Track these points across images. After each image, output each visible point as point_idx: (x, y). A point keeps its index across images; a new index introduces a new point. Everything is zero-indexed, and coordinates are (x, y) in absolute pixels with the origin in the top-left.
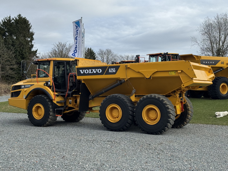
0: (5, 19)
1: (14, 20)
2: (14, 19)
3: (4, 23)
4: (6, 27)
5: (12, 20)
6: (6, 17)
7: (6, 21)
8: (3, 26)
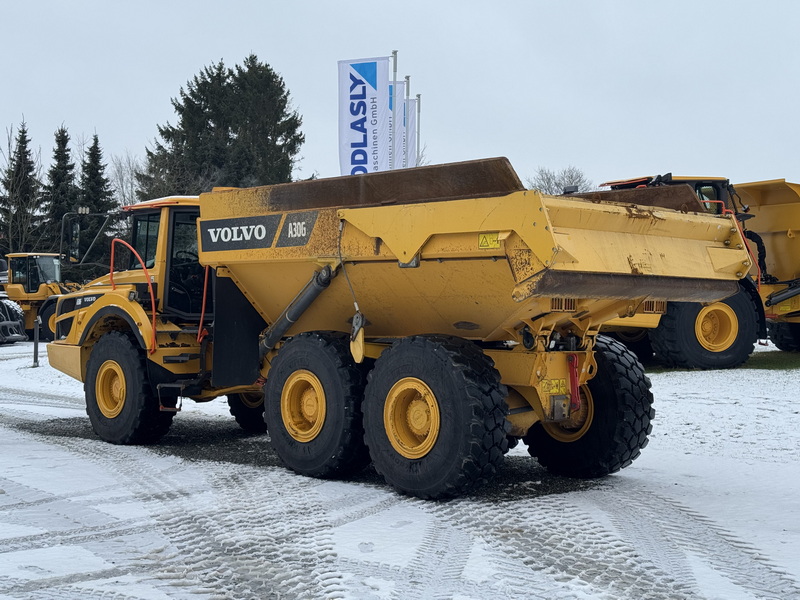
0: (205, 72)
1: (234, 76)
2: (236, 72)
3: (203, 87)
4: (207, 101)
5: (228, 77)
6: (208, 68)
7: (209, 80)
8: (200, 99)
